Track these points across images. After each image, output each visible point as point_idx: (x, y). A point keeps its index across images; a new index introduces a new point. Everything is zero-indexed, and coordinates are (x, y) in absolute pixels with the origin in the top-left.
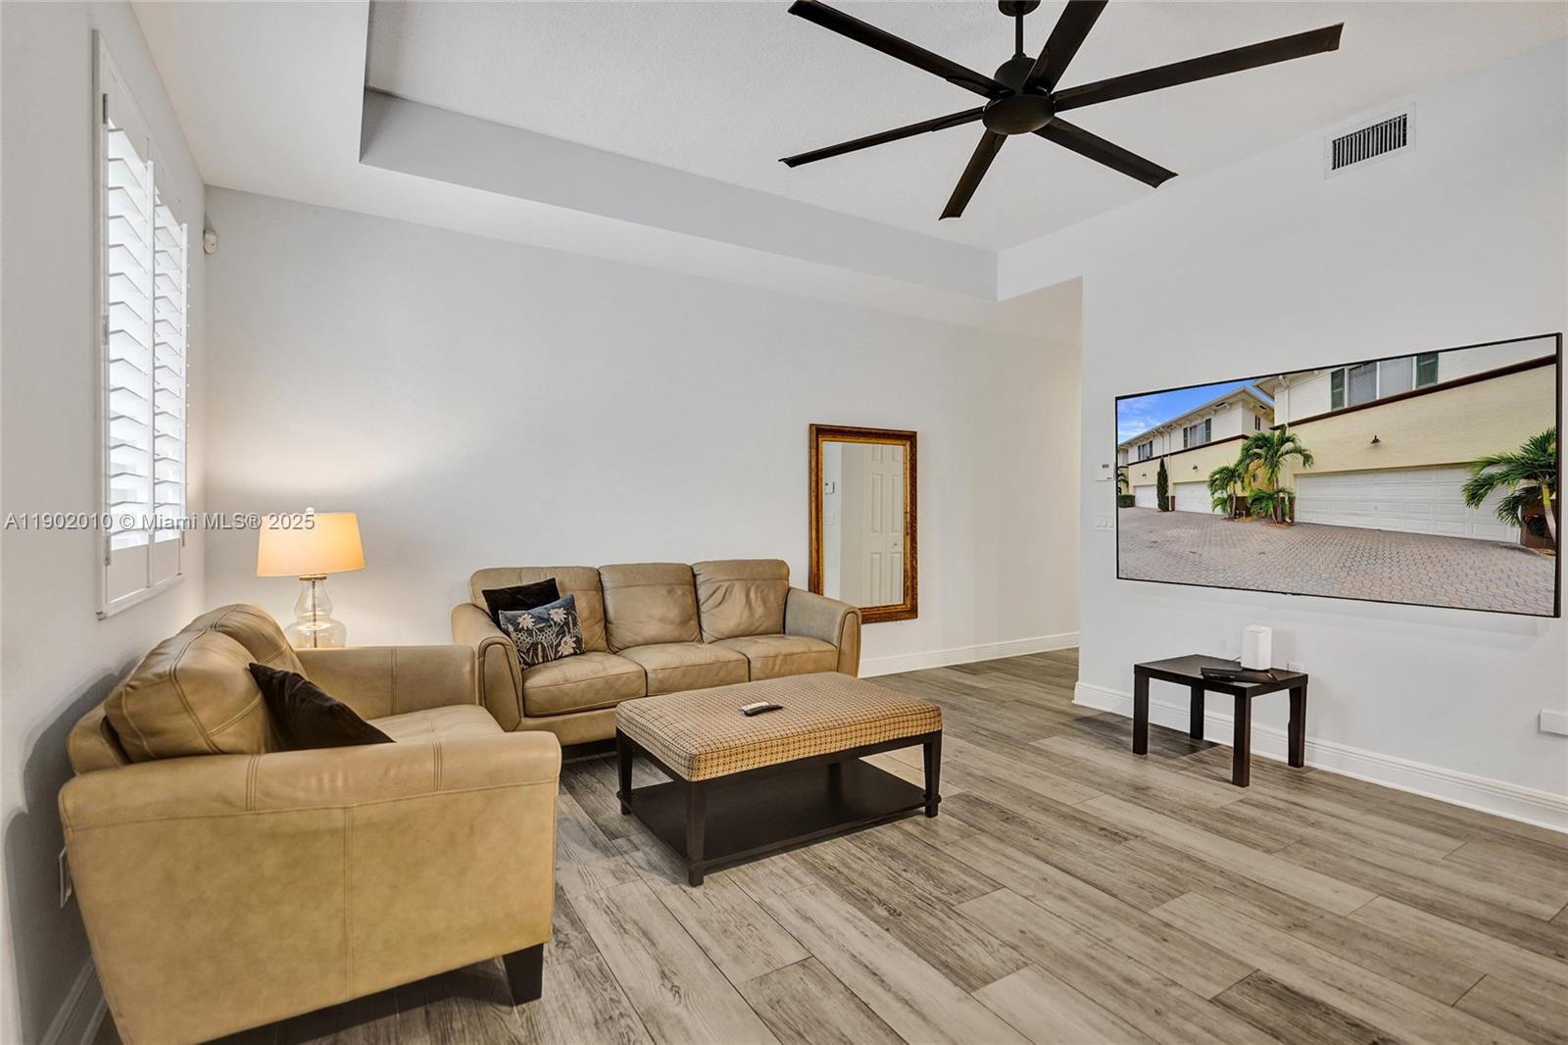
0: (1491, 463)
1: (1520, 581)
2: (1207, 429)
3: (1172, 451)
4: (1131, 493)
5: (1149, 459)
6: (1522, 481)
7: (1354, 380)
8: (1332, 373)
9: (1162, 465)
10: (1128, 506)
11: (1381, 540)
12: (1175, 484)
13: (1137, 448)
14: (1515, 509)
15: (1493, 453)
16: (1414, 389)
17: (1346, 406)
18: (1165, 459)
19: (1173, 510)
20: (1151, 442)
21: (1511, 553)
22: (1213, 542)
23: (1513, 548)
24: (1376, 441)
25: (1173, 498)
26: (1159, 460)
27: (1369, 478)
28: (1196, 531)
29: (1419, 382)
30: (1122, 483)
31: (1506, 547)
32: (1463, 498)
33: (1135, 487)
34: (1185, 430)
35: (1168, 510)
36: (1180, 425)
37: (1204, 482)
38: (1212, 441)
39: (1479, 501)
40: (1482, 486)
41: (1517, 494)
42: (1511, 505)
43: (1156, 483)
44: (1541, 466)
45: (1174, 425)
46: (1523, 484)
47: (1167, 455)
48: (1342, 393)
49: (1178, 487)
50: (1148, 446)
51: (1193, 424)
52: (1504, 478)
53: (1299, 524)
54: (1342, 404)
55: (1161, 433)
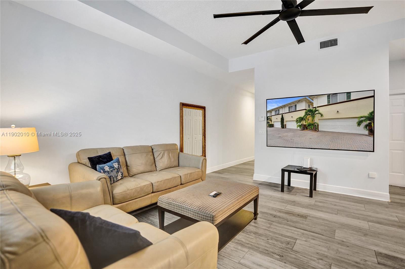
0: (362, 117)
1: (368, 142)
2: (295, 107)
3: (285, 113)
4: (273, 123)
5: (278, 114)
6: (368, 121)
7: (333, 98)
8: (328, 96)
9: (282, 116)
10: (272, 127)
11: (339, 134)
12: (286, 121)
13: (274, 111)
14: (367, 127)
15: (362, 115)
16: (346, 100)
17: (331, 103)
18: (283, 114)
19: (286, 128)
20: (279, 110)
21: (366, 136)
22: (297, 136)
23: (367, 135)
24: (338, 112)
25: (286, 125)
26: (281, 115)
27: (336, 120)
28: (292, 134)
29: (347, 99)
30: (270, 121)
31: (365, 135)
32: (357, 125)
33: (274, 122)
34: (289, 107)
35: (284, 128)
36: (288, 106)
37: (295, 121)
38: (297, 110)
39: (360, 125)
40: (360, 122)
41: (367, 124)
42: (366, 126)
43: (280, 121)
44: (371, 118)
45: (286, 106)
46: (368, 122)
47: (284, 114)
48: (330, 100)
49: (287, 122)
50: (278, 111)
51: (291, 106)
52: (365, 120)
53: (320, 131)
54: (330, 103)
55: (282, 108)
